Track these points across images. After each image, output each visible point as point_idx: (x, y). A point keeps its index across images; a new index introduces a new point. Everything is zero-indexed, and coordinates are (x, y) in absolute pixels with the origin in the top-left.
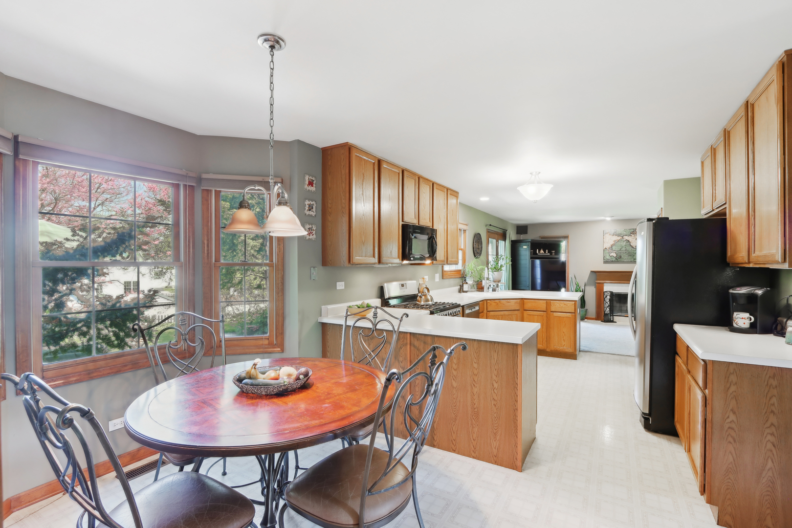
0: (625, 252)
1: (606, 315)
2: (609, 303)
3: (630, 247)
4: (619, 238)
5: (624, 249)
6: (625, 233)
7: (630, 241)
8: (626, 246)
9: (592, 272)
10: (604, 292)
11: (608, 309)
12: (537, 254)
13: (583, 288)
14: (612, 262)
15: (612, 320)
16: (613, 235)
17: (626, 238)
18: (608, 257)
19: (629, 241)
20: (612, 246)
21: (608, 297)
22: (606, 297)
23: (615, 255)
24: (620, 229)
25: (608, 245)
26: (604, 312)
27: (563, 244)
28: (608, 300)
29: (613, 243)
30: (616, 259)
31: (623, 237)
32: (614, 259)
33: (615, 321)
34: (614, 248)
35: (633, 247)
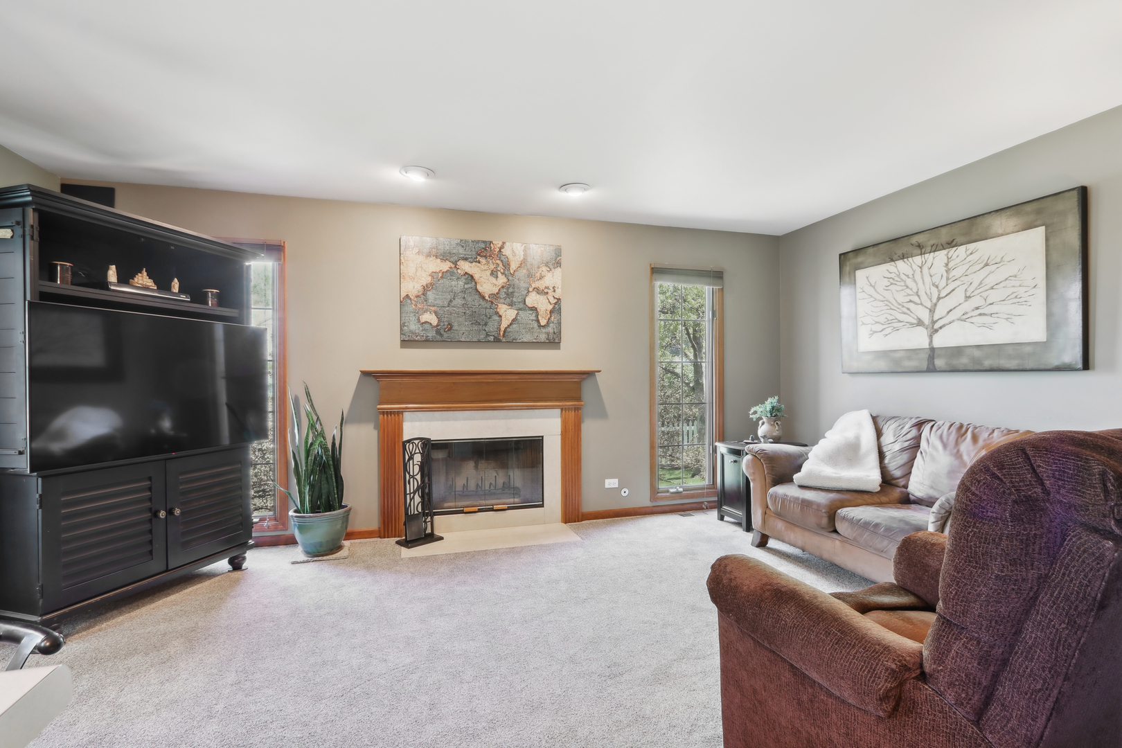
0: (461, 310)
1: (410, 518)
2: (418, 477)
3: (477, 297)
4: (446, 266)
5: (458, 301)
6: (461, 251)
7: (476, 277)
8: (464, 291)
9: (366, 374)
10: (404, 443)
11: (417, 499)
12: (104, 285)
13: (336, 432)
14: (426, 343)
15: (429, 531)
16: (429, 255)
17: (465, 266)
18: (413, 326)
19: (472, 277)
20: (426, 289)
21: (418, 458)
22: (411, 458)
23: (434, 320)
24: (449, 236)
25: (412, 287)
26: (406, 510)
27: (259, 268)
28: (417, 469)
29: (429, 279)
30: (438, 332)
31: (455, 263)
32: (431, 334)
33: (437, 533)
34: (431, 295)
35: (483, 298)
